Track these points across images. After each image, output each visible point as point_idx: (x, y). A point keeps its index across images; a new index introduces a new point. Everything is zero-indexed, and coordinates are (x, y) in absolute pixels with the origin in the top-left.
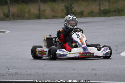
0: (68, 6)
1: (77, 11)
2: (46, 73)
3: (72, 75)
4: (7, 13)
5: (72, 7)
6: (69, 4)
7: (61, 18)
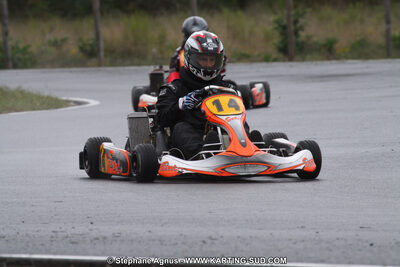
0: (285, 22)
1: (315, 39)
2: (210, 238)
3: (295, 243)
4: (91, 42)
5: (298, 25)
6: (289, 16)
7: (261, 61)
